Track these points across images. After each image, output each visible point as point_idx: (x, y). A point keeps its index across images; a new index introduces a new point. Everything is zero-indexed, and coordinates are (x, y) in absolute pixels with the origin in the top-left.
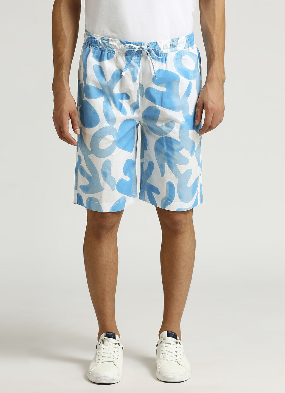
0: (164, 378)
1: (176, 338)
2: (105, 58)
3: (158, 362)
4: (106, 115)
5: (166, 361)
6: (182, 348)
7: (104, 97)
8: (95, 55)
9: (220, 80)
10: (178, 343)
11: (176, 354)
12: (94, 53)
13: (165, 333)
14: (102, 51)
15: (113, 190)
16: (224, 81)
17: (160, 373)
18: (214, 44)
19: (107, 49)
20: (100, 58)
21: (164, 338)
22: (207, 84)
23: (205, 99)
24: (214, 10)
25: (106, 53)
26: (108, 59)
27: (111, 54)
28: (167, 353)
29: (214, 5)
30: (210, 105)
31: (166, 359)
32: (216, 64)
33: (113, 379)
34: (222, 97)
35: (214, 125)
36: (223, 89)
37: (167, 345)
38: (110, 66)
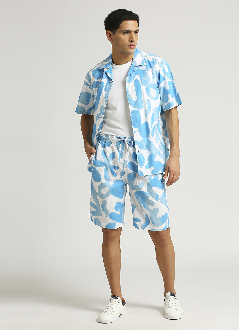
0: (170, 317)
1: (175, 296)
2: (107, 145)
3: (166, 309)
4: (105, 177)
5: (170, 308)
6: (178, 301)
7: (105, 167)
8: (102, 145)
9: (177, 155)
10: (176, 299)
11: (175, 304)
12: (101, 144)
13: (168, 294)
14: (105, 142)
15: (107, 217)
16: (179, 156)
17: (167, 314)
18: (173, 137)
19: (108, 141)
20: (104, 147)
21: (168, 296)
22: (170, 158)
23: (169, 166)
24: (172, 119)
25: (107, 143)
26: (108, 146)
27: (110, 144)
28: (170, 304)
29: (172, 116)
30: (172, 169)
31: (170, 307)
32: (175, 147)
33: (107, 321)
34: (178, 165)
35: (174, 180)
36: (179, 160)
37: (170, 300)
38: (109, 150)
